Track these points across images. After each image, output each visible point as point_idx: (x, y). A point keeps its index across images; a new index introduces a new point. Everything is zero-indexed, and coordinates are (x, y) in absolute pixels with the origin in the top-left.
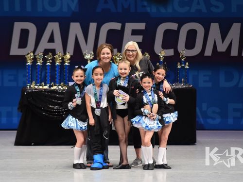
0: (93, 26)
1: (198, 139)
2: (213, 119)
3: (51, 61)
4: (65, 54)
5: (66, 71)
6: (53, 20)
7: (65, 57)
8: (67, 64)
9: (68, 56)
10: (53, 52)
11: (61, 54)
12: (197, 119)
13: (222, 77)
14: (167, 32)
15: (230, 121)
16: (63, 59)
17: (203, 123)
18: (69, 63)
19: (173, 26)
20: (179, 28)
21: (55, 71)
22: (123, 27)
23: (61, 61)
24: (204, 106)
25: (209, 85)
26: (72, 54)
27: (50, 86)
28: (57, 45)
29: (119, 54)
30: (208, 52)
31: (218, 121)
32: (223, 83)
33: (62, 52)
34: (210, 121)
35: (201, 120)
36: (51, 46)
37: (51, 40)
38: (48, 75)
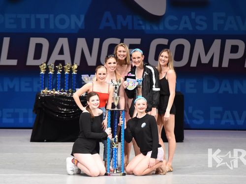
0: (96, 41)
1: (186, 137)
2: (198, 120)
3: (61, 71)
4: (73, 64)
5: (74, 79)
6: (63, 36)
7: (72, 67)
8: (74, 73)
9: (75, 66)
10: (63, 62)
11: (70, 65)
12: (184, 120)
13: (205, 84)
15: (212, 122)
16: (71, 69)
17: (189, 123)
18: (76, 72)
19: (164, 41)
20: (169, 43)
21: (65, 79)
23: (69, 71)
24: (190, 109)
25: (195, 91)
26: (79, 65)
28: (66, 57)
30: (194, 64)
31: (201, 121)
32: (206, 90)
33: (70, 62)
34: (195, 122)
35: (187, 121)
36: (61, 58)
38: (59, 82)
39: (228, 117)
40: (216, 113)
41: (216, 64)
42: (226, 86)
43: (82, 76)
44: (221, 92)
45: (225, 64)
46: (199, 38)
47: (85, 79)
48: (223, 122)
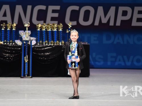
0: (29, 7)
1: (91, 74)
2: (99, 62)
3: (4, 28)
4: (13, 23)
5: (13, 33)
6: (6, 3)
7: (13, 25)
8: (14, 29)
9: (15, 25)
10: (6, 22)
11: (11, 24)
12: (90, 62)
13: (104, 38)
14: (73, 12)
15: (109, 63)
16: (12, 27)
17: (93, 64)
18: (15, 29)
19: (76, 8)
20: (80, 9)
21: (7, 33)
22: (47, 8)
23: (10, 28)
24: (94, 55)
25: (97, 42)
26: (17, 24)
27: (4, 43)
28: (8, 18)
29: (45, 24)
30: (97, 23)
31: (102, 63)
32: (105, 41)
33: (11, 22)
34: (97, 63)
35: (92, 62)
36: (4, 19)
37: (5, 15)
38: (3, 36)
39: (120, 60)
40: (112, 57)
41: (112, 24)
42: (118, 39)
43: (19, 31)
44: (115, 43)
45: (118, 24)
46: (100, 6)
47: (21, 34)
48: (117, 64)
